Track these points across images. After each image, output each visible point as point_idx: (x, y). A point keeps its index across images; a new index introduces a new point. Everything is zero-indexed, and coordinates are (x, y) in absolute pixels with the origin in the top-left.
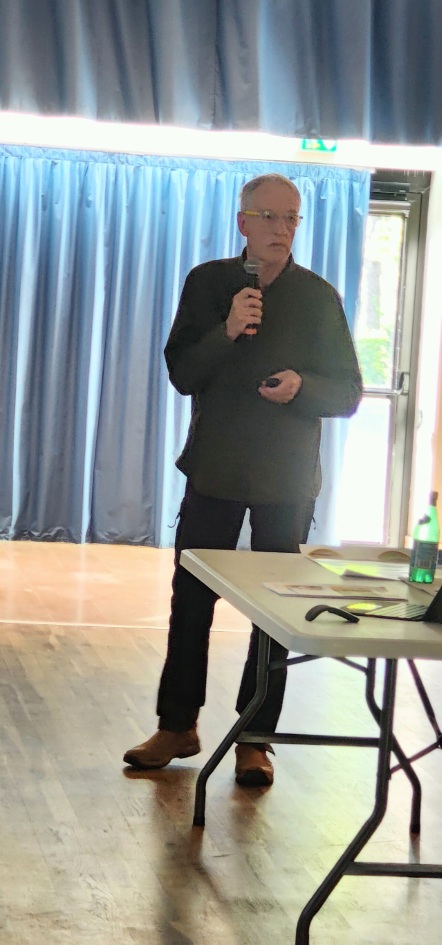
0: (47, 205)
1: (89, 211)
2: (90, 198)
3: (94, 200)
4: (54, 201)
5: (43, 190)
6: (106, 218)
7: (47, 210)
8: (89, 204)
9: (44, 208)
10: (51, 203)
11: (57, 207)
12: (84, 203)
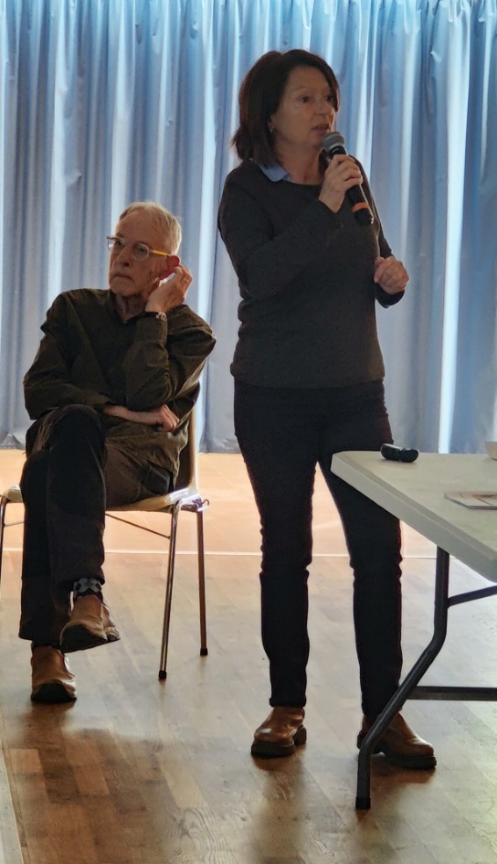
0: (142, 35)
1: (194, 43)
2: (196, 27)
3: (201, 29)
4: (151, 32)
5: (137, 18)
6: (215, 53)
7: (143, 43)
8: (193, 34)
9: (139, 41)
10: (148, 35)
11: (155, 40)
12: (188, 33)
